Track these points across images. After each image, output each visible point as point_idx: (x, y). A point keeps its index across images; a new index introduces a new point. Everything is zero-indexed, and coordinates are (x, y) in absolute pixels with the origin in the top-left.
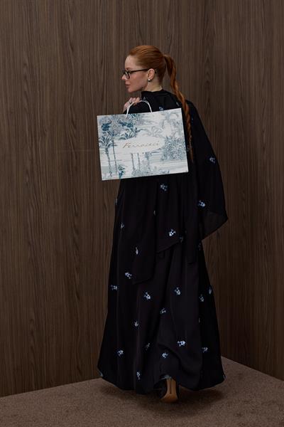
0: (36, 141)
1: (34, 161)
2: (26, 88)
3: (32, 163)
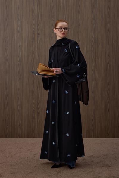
0: (96, 61)
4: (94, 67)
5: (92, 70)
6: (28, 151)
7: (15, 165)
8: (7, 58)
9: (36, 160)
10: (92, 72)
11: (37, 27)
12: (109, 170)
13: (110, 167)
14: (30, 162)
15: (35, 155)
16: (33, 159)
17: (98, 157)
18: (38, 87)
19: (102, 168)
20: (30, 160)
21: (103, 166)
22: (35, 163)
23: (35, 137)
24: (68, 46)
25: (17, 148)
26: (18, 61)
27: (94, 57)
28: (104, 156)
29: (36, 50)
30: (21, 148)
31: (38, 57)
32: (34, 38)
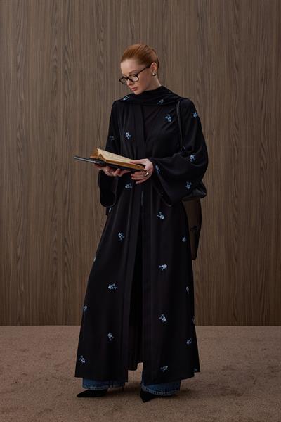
6: (41, 357)
7: (9, 392)
9: (61, 380)
11: (64, 55)
12: (236, 403)
13: (239, 395)
14: (47, 383)
15: (58, 366)
16: (53, 377)
17: (210, 373)
18: (65, 203)
19: (221, 398)
20: (47, 380)
21: (223, 395)
22: (59, 386)
23: (57, 325)
24: (175, 110)
25: (16, 349)
26: (18, 139)
28: (225, 369)
30: (24, 351)
31: (66, 129)
32: (56, 82)
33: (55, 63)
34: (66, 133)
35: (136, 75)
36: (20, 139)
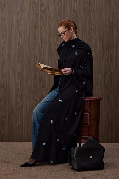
0: (110, 49)
1: (109, 57)
2: (107, 29)
3: (109, 58)
4: (108, 56)
5: (106, 61)
8: (5, 45)
10: (106, 63)
11: (41, 8)
18: (41, 81)
25: (15, 153)
26: (17, 49)
27: (108, 45)
29: (39, 35)
30: (19, 154)
31: (41, 44)
32: (37, 21)
33: (36, 12)
34: (41, 46)
35: (64, 33)
36: (18, 49)
